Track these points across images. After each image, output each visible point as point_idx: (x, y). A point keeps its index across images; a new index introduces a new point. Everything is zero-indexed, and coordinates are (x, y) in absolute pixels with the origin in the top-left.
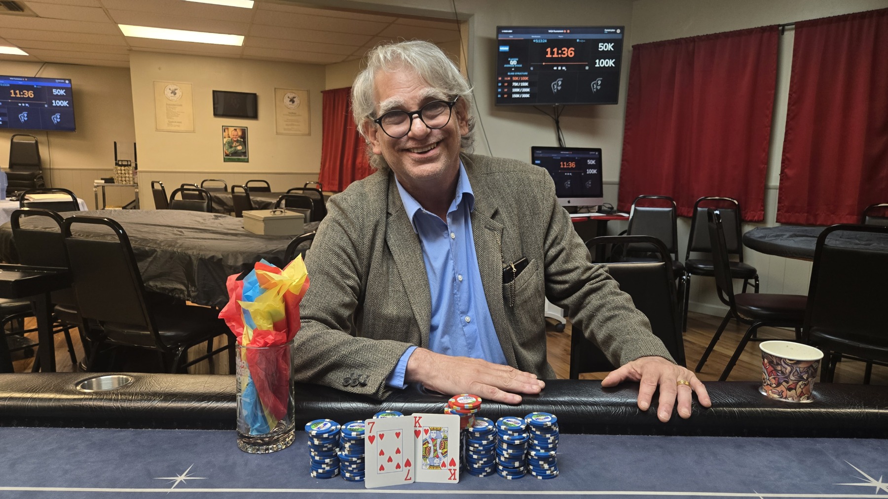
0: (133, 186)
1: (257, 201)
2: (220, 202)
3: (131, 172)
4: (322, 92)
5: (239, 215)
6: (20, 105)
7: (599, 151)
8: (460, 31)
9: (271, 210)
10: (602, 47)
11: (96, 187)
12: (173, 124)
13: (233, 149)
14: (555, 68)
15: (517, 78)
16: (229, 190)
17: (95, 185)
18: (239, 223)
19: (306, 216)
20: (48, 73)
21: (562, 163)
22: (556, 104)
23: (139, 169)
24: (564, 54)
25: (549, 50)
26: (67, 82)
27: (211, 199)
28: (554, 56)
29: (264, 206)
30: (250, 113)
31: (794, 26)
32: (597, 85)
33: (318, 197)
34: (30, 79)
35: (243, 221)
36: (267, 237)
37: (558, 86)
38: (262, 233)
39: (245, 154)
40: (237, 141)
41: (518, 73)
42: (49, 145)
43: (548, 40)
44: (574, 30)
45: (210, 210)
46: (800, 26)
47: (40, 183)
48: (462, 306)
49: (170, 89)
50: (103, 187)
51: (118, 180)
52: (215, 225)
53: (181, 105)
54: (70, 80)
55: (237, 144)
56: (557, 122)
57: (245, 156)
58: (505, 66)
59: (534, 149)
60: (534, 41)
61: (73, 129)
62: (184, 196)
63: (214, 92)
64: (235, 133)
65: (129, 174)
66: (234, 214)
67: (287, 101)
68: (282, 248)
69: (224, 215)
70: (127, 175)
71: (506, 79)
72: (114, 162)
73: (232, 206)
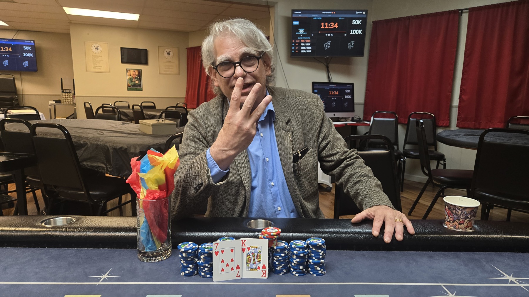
0: (73, 105)
1: (148, 114)
2: (125, 115)
3: (71, 96)
4: (186, 48)
5: (137, 122)
6: (3, 56)
7: (352, 84)
8: (269, 12)
9: (156, 120)
10: (355, 22)
11: (50, 105)
12: (97, 67)
13: (133, 83)
14: (326, 35)
15: (303, 41)
16: (131, 107)
17: (50, 104)
18: (137, 127)
19: (177, 123)
20: (20, 37)
21: (330, 92)
22: (327, 57)
23: (76, 95)
24: (332, 26)
25: (323, 24)
26: (32, 42)
27: (120, 113)
28: (326, 28)
29: (152, 117)
30: (143, 61)
31: (468, 10)
32: (351, 45)
33: (185, 112)
34: (9, 40)
35: (139, 126)
36: (154, 136)
37: (328, 45)
38: (151, 133)
39: (140, 85)
40: (136, 78)
41: (305, 38)
42: (21, 80)
43: (322, 18)
44: (338, 12)
45: (120, 119)
46: (472, 11)
47: (16, 103)
48: (269, 177)
49: (94, 47)
50: (55, 105)
51: (63, 101)
52: (122, 128)
53: (101, 56)
54: (34, 41)
55: (135, 80)
56: (328, 67)
57: (141, 87)
58: (297, 33)
59: (314, 83)
60: (314, 18)
61: (36, 71)
62: (103, 111)
63: (121, 48)
64: (134, 73)
65: (70, 98)
66: (134, 122)
67: (165, 54)
68: (163, 142)
69: (129, 123)
70: (69, 99)
71: (297, 41)
72: (61, 90)
73: (133, 117)
